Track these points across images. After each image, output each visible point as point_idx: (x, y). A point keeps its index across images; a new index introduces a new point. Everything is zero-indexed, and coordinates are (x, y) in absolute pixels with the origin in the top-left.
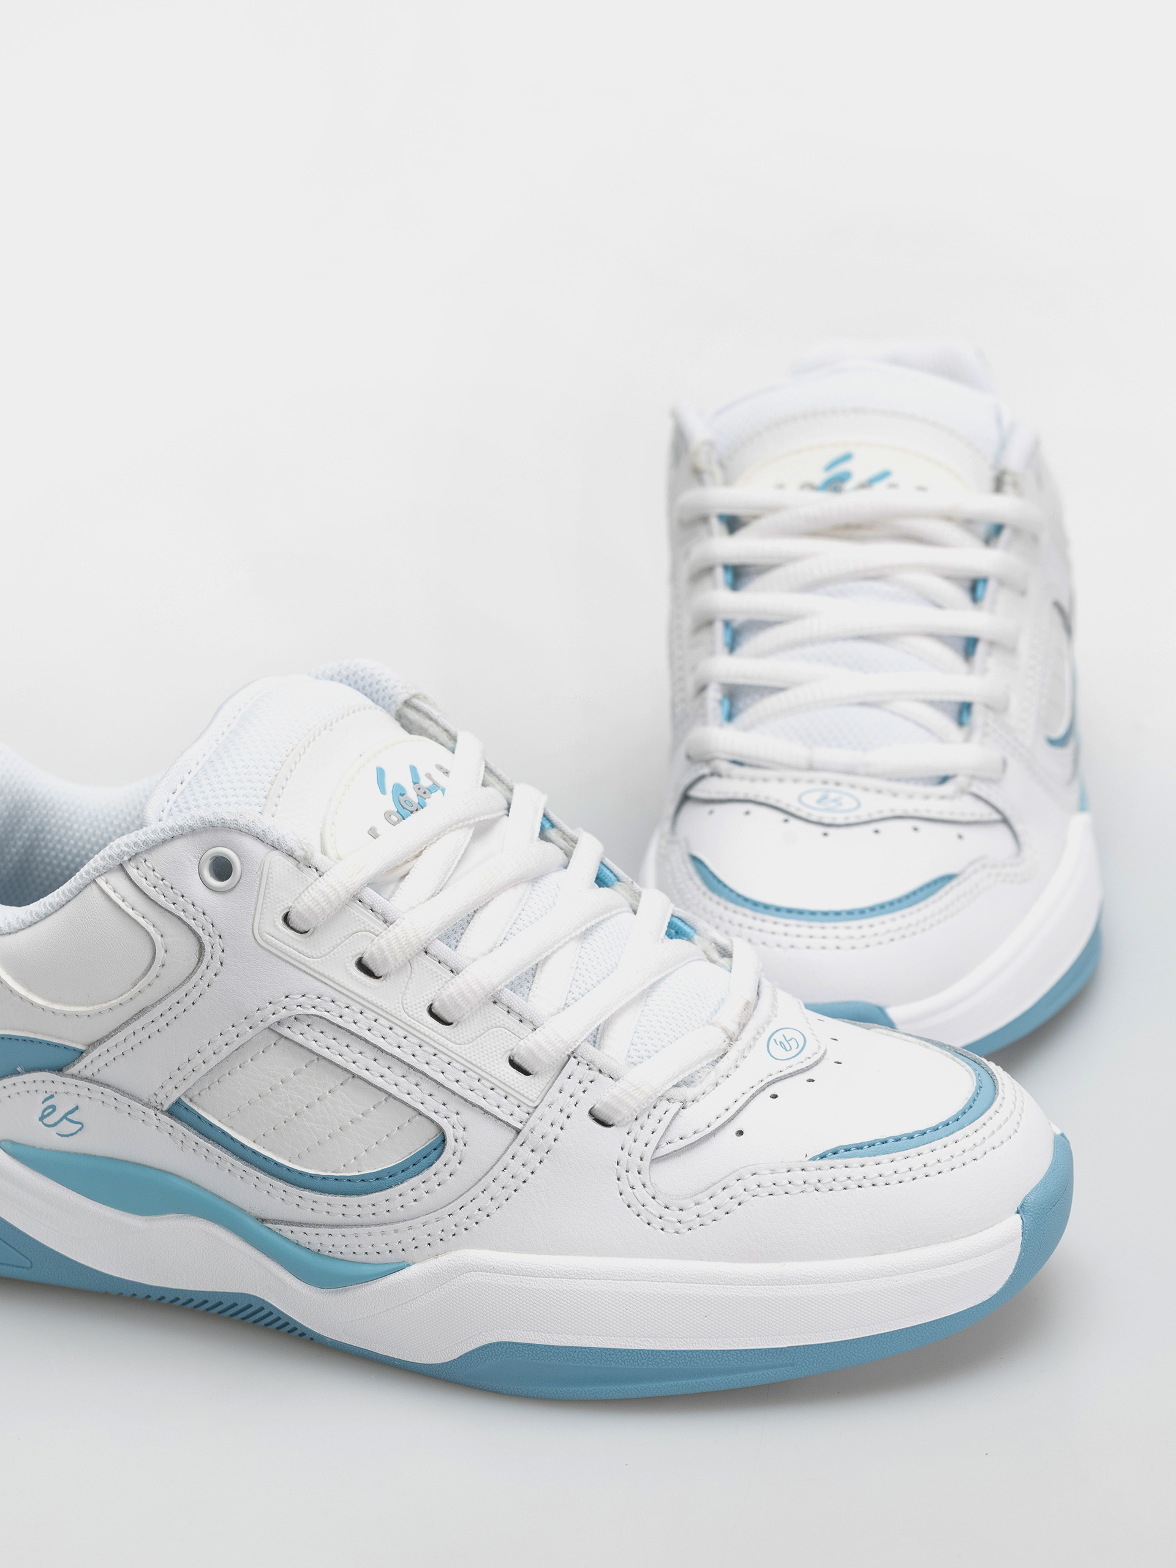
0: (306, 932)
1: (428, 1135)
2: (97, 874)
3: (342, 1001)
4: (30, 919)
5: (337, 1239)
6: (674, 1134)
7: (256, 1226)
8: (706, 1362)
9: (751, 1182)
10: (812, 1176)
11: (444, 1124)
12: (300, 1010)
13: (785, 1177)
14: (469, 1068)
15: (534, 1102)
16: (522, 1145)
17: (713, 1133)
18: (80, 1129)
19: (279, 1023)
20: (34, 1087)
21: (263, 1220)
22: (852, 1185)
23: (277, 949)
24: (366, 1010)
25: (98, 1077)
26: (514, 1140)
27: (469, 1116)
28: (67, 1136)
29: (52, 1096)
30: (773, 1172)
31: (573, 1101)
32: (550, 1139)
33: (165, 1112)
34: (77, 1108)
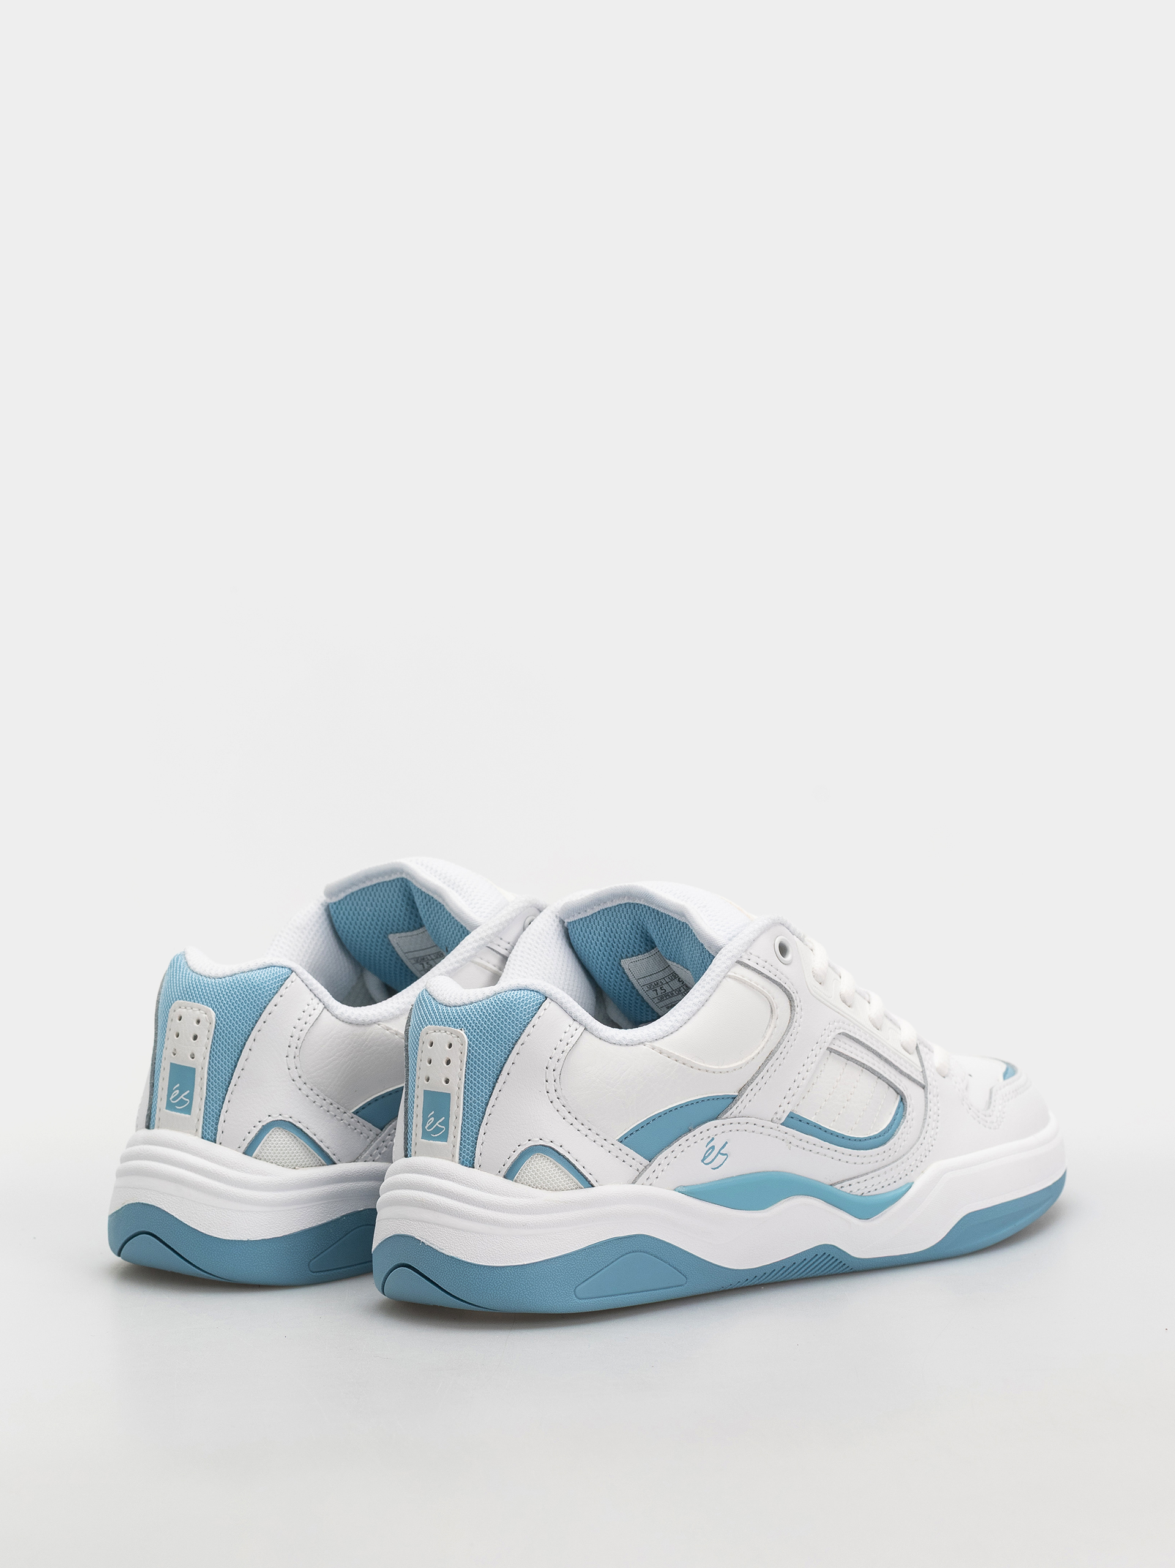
1: (895, 1099)
2: (727, 970)
7: (831, 1190)
11: (901, 1089)
15: (921, 1068)
16: (930, 1094)
18: (727, 1159)
19: (832, 1041)
20: (701, 1136)
21: (834, 1185)
23: (818, 995)
25: (744, 1113)
26: (926, 1092)
27: (906, 1082)
28: (718, 1168)
29: (713, 1139)
31: (930, 1065)
32: (935, 1088)
33: (782, 1124)
34: (727, 1143)
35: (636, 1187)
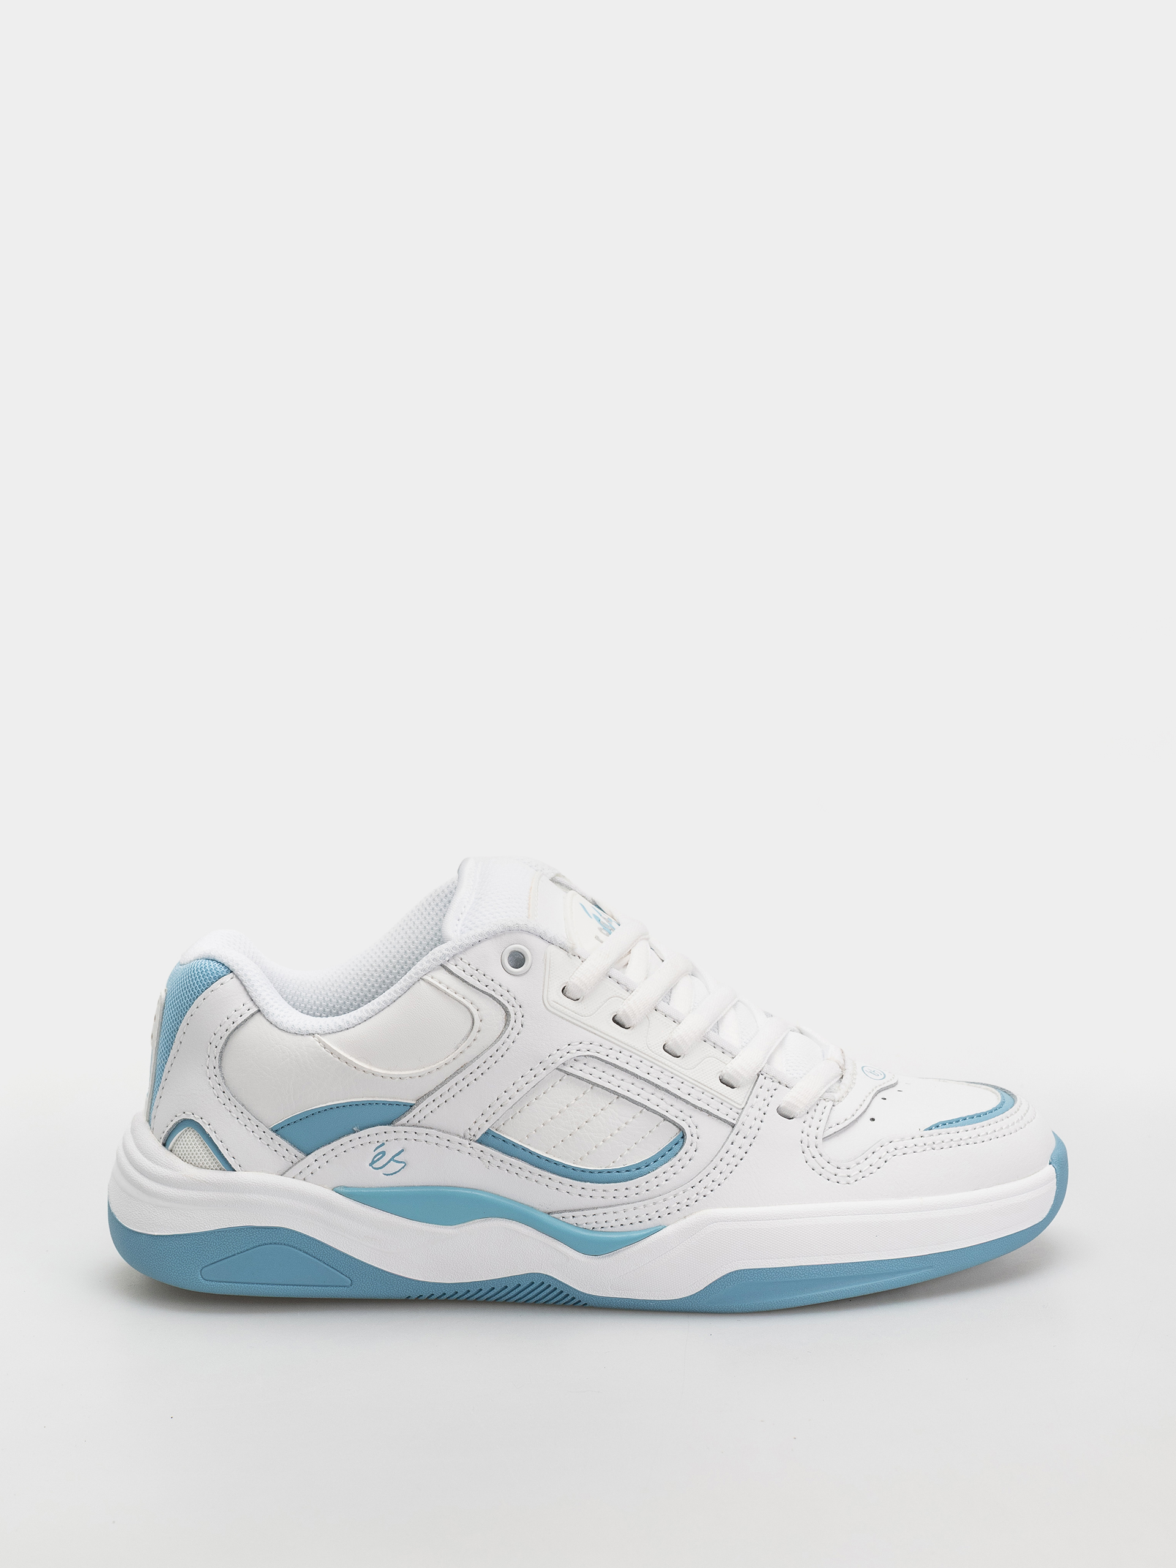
0: (578, 1000)
1: (672, 1134)
2: (424, 974)
3: (607, 1045)
4: (367, 1015)
5: (601, 1218)
6: (833, 1122)
7: (546, 1218)
8: (878, 1269)
9: (891, 1148)
10: (928, 1140)
11: (684, 1125)
12: (579, 1053)
13: (911, 1143)
14: (696, 1085)
15: (741, 1105)
16: (737, 1134)
17: (856, 1120)
18: (403, 1167)
19: (564, 1064)
20: (368, 1139)
21: (549, 1213)
22: (954, 1144)
23: (561, 1012)
24: (624, 1050)
25: (423, 1123)
26: (732, 1132)
27: (700, 1118)
28: (392, 1174)
29: (383, 1144)
30: (902, 1139)
31: (766, 1102)
32: (755, 1129)
33: (477, 1141)
34: (403, 1151)
35: (287, 1181)
